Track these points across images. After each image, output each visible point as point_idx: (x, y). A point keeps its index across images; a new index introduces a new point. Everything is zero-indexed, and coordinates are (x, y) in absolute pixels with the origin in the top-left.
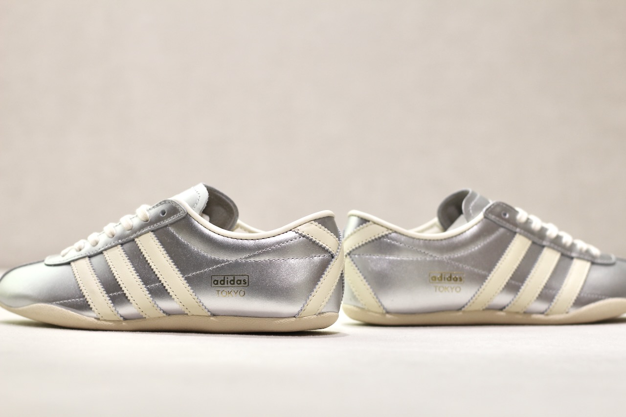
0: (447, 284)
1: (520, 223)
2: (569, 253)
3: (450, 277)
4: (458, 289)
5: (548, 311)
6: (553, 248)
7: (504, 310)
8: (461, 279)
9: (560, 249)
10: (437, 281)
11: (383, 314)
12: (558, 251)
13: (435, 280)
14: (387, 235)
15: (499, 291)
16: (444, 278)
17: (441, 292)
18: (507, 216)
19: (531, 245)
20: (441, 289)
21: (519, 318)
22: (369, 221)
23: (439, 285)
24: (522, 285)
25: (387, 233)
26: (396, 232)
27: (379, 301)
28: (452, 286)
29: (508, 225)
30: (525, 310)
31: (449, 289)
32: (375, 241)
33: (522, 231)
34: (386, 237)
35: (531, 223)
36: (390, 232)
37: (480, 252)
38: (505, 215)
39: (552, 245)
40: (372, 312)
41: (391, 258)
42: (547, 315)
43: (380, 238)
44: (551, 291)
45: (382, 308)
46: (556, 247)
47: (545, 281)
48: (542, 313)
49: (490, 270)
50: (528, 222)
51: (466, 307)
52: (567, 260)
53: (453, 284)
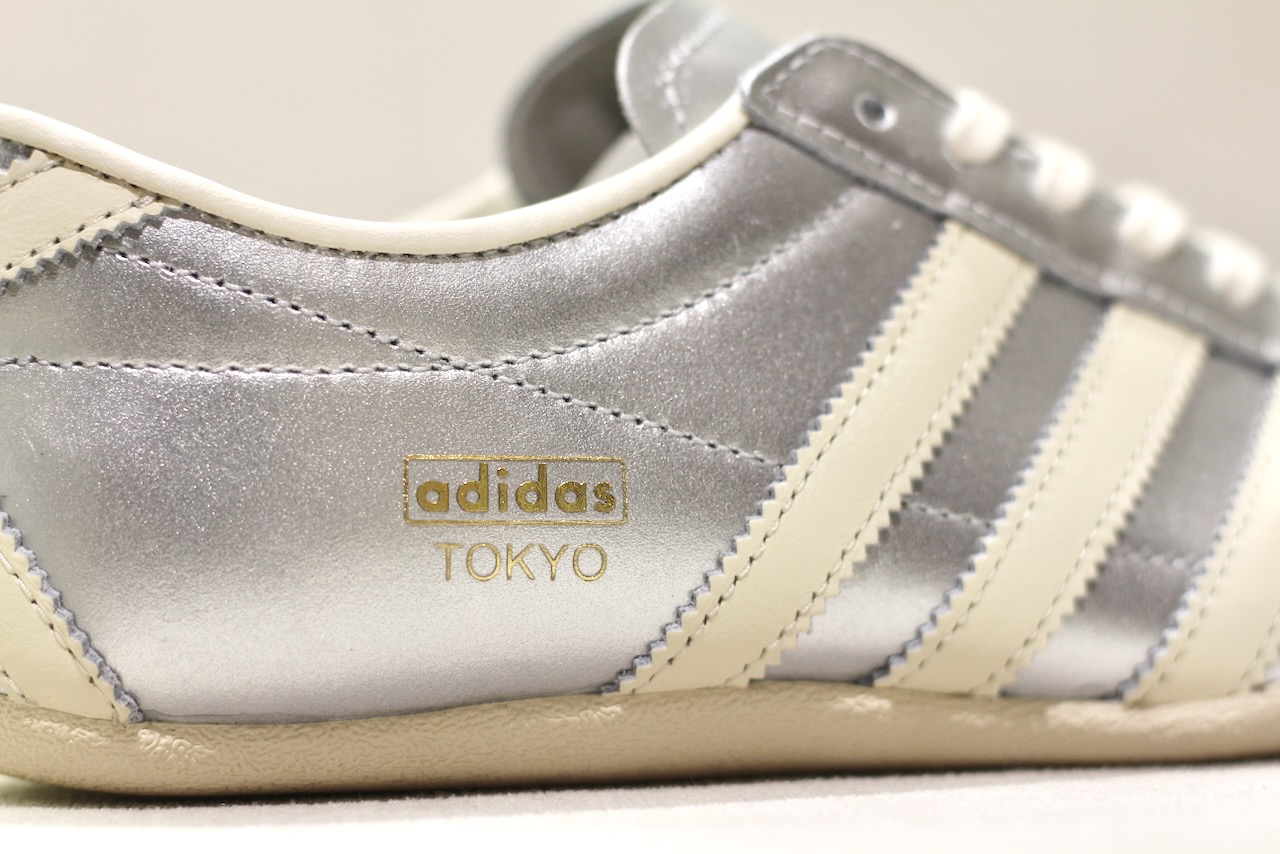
0: (519, 532)
1: (967, 166)
2: (1245, 343)
3: (540, 486)
4: (590, 562)
5: (1149, 678)
6: (1161, 313)
7: (881, 682)
8: (606, 501)
9: (1197, 315)
10: (455, 512)
11: (115, 726)
12: (1191, 328)
13: (443, 505)
14: (132, 231)
15: (846, 569)
16: (502, 492)
17: (485, 578)
18: (890, 119)
19: (1035, 292)
20: (484, 562)
21: (976, 730)
22: (28, 151)
23: (469, 537)
24: (989, 528)
25: (134, 216)
26: (188, 211)
27: (88, 644)
28: (553, 539)
29: (892, 174)
30: (1006, 678)
31: (534, 559)
32: (63, 269)
33: (980, 210)
34: (126, 243)
35: (1029, 166)
36: (156, 209)
37: (726, 330)
38: (875, 111)
39: (1156, 294)
40: (51, 713)
41: (167, 371)
42: (1141, 704)
43: (89, 251)
44: (1158, 561)
45: (105, 685)
46: (1176, 306)
47: (1124, 503)
48: (1113, 695)
49: (788, 440)
50: (1009, 156)
51: (644, 668)
52: (1242, 381)
53: (555, 532)
